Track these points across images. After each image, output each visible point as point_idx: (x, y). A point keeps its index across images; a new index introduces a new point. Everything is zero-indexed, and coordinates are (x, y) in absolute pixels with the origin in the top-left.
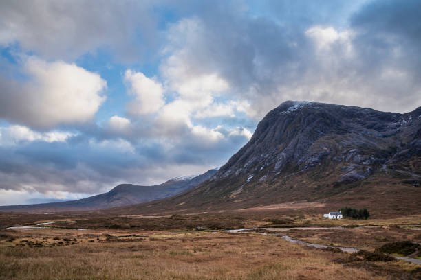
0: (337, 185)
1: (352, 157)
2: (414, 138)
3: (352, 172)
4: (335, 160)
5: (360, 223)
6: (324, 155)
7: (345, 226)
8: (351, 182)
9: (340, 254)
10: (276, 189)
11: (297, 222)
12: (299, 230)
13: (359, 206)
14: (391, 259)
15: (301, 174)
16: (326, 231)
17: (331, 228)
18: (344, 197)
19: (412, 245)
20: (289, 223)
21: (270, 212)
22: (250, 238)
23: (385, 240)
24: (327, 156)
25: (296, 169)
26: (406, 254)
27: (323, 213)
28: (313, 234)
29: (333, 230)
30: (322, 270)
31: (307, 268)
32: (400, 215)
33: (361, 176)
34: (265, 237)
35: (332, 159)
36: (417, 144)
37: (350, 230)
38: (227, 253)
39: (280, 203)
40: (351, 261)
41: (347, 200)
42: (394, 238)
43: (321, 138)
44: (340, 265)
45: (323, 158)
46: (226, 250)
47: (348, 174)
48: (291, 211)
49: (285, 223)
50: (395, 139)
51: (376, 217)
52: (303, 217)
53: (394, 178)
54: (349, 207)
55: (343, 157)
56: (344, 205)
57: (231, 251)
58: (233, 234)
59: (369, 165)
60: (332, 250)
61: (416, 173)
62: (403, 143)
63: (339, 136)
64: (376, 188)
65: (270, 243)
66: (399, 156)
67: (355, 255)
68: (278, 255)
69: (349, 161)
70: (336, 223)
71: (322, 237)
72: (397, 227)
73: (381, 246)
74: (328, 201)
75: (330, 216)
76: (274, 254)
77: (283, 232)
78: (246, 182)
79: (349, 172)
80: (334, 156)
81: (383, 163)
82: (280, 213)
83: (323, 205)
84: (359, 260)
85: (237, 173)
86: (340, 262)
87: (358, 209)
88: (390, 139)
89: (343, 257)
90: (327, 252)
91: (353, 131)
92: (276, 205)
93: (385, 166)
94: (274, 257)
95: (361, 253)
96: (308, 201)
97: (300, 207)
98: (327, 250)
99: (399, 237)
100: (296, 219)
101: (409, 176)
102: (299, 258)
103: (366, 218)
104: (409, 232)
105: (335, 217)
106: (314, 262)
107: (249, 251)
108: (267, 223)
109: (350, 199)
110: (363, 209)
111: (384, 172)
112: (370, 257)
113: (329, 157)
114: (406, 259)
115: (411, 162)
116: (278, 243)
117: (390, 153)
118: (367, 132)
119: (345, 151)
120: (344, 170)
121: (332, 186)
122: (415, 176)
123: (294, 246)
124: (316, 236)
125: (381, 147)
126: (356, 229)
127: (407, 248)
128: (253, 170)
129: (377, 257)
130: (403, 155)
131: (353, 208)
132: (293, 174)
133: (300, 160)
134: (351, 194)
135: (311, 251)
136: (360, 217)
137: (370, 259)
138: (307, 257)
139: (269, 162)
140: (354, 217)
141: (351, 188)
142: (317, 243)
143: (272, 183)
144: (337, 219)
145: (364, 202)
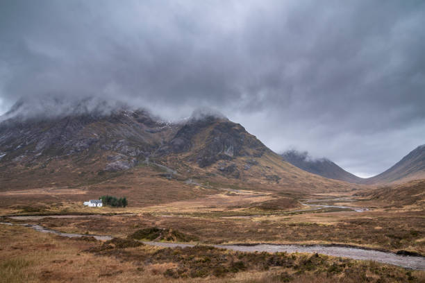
0: (101, 173)
1: (120, 148)
2: (174, 138)
3: (118, 162)
4: (102, 148)
5: (119, 211)
6: (93, 142)
7: (104, 214)
8: (116, 172)
9: (93, 243)
10: (33, 172)
11: (54, 210)
12: (54, 219)
13: (119, 194)
14: (140, 244)
15: (66, 158)
16: (84, 219)
17: (89, 216)
18: (107, 185)
19: (158, 230)
20: (44, 211)
21: (21, 198)
23: (137, 226)
24: (96, 142)
25: (60, 152)
26: (152, 239)
27: (83, 201)
28: (69, 223)
29: (91, 218)
30: (72, 262)
31: (54, 262)
32: (153, 204)
33: (126, 166)
34: (10, 228)
35: (100, 146)
36: (175, 144)
37: (108, 218)
40: (105, 250)
41: (109, 188)
42: (145, 225)
43: (93, 124)
44: (92, 254)
45: (91, 143)
47: (114, 163)
48: (48, 198)
49: (39, 211)
50: (160, 136)
51: (133, 205)
52: (61, 205)
53: (153, 170)
54: (110, 195)
55: (112, 146)
56: (106, 194)
59: (135, 157)
60: (86, 239)
61: (170, 168)
62: (166, 140)
63: (111, 124)
64: (138, 179)
65: (16, 234)
66: (160, 151)
67: (108, 242)
68: (22, 249)
69: (117, 151)
70: (95, 211)
71: (78, 226)
72: (149, 215)
73: (133, 232)
74: (90, 189)
75: (90, 204)
76: (16, 248)
77: (35, 222)
79: (115, 161)
80: (103, 143)
81: (147, 156)
82: (35, 199)
83: (84, 193)
84: (112, 248)
86: (92, 252)
87: (119, 198)
88: (156, 136)
89: (96, 246)
90: (80, 242)
91: (125, 121)
92: (31, 191)
93: (147, 159)
94: (15, 251)
95: (114, 241)
96: (70, 188)
97: (59, 194)
98: (80, 239)
99: (150, 223)
100: (52, 206)
101: (165, 171)
102: (47, 250)
103: (124, 207)
104: (158, 219)
105: (95, 205)
106: (65, 253)
108: (16, 211)
109: (112, 188)
110: (123, 198)
111: (145, 164)
112: (121, 244)
113: (98, 144)
114: (152, 243)
115: (169, 158)
116: (24, 235)
117: (154, 147)
118: (137, 125)
119: (114, 140)
120: (110, 159)
121: (97, 173)
122: (169, 171)
123: (45, 237)
124: (72, 224)
125: (147, 141)
126: (114, 217)
127: (153, 233)
128: (7, 147)
129: (128, 243)
130: (163, 151)
131: (113, 197)
132: (57, 157)
133: (67, 143)
134: (113, 183)
135: (64, 241)
136: (119, 206)
137: (121, 246)
138: (58, 248)
139: (29, 140)
140: (114, 206)
141: (115, 177)
142: (71, 232)
143: (29, 165)
144: (96, 207)
145: (125, 192)
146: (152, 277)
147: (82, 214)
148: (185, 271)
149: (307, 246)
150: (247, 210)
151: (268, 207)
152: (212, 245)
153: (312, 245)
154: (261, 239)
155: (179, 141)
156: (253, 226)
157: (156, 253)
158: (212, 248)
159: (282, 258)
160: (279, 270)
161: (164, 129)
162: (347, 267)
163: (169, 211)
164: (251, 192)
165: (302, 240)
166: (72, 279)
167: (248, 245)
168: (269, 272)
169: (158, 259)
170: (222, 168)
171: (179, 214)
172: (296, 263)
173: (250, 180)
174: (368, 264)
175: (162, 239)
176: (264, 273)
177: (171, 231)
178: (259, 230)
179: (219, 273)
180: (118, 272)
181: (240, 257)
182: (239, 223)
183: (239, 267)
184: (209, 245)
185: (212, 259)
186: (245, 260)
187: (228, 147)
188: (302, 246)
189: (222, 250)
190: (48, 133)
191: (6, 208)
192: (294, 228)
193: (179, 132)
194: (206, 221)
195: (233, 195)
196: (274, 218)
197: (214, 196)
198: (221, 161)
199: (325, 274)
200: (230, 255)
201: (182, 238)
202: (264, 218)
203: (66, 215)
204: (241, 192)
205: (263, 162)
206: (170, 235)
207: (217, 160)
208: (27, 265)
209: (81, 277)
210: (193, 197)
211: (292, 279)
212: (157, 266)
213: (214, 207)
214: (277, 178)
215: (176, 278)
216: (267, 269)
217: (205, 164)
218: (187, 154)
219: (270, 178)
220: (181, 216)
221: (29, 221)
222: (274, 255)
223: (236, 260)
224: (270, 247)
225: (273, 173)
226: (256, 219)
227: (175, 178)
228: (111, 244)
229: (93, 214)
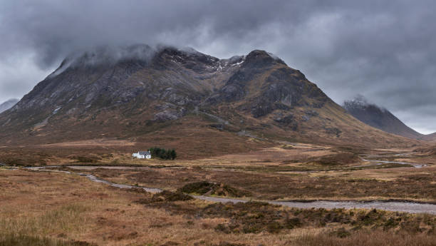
0: (149, 123)
1: (168, 96)
2: (226, 85)
3: (165, 111)
4: (150, 97)
5: (167, 163)
6: (139, 91)
7: (152, 167)
8: (163, 123)
9: (143, 194)
10: (84, 124)
11: (105, 161)
12: (105, 169)
13: (167, 146)
14: (190, 198)
15: (113, 108)
16: (133, 170)
17: (138, 168)
18: (155, 137)
19: (208, 184)
20: (96, 162)
22: (52, 176)
23: (186, 180)
24: (143, 91)
25: (108, 103)
26: (203, 193)
27: (132, 152)
28: (120, 174)
29: (140, 170)
30: (123, 211)
31: (108, 210)
32: (203, 157)
33: (174, 116)
34: (67, 176)
35: (147, 95)
36: (227, 91)
37: (157, 170)
38: (23, 192)
39: (88, 139)
40: (154, 202)
41: (157, 139)
42: (195, 178)
43: (139, 72)
44: (142, 205)
45: (137, 93)
47: (162, 113)
48: (99, 148)
49: (91, 161)
50: (210, 82)
51: (183, 158)
52: (112, 156)
53: (203, 120)
54: (158, 146)
55: (159, 95)
56: (154, 146)
57: (28, 190)
58: (33, 171)
59: (183, 106)
60: (136, 190)
61: (222, 118)
62: (216, 87)
63: (157, 71)
64: (187, 129)
65: (74, 182)
66: (210, 100)
67: (157, 195)
68: (79, 196)
69: (164, 100)
70: (144, 163)
71: (128, 177)
72: (198, 168)
73: (183, 186)
74: (139, 140)
75: (138, 156)
76: (75, 195)
77: (90, 172)
78: (51, 113)
79: (163, 111)
80: (150, 92)
81: (196, 105)
82: (88, 150)
83: (133, 144)
84: (161, 200)
85: (42, 103)
86: (142, 203)
87: (167, 150)
88: (206, 82)
89: (146, 198)
90: (130, 192)
91: (172, 68)
92: (83, 141)
93: (197, 108)
94: (74, 197)
95: (162, 194)
96: (118, 139)
97: (109, 145)
98: (131, 190)
99: (200, 178)
100: (103, 157)
101: (215, 121)
102: (101, 199)
103: (173, 159)
104: (208, 173)
105: (144, 157)
106: (117, 203)
107: (48, 191)
108: (73, 161)
109: (161, 139)
110: (172, 150)
111: (195, 114)
112: (171, 197)
113: (145, 93)
114: (202, 197)
115: (220, 107)
116: (81, 183)
117: (203, 96)
118: (185, 71)
119: (161, 89)
120: (158, 109)
121: (145, 124)
122: (221, 121)
123: (98, 186)
124: (122, 175)
125: (196, 88)
126: (163, 169)
127: (204, 188)
128: (61, 101)
129: (178, 197)
130: (214, 99)
131: (162, 148)
132: (105, 108)
133: (114, 93)
134: (161, 134)
135: (116, 191)
136: (168, 158)
137: (170, 199)
138: (110, 197)
139: (79, 92)
140: (162, 158)
141: (162, 127)
142: (122, 183)
143: (81, 117)
144: (145, 159)
145: (174, 143)
146: (203, 231)
147: (131, 166)
148: (238, 226)
149: (366, 202)
150: (304, 165)
151: (326, 163)
152: (266, 201)
153: (371, 201)
154: (318, 196)
155: (231, 89)
156: (310, 182)
157: (206, 208)
158: (266, 204)
159: (340, 214)
160: (336, 227)
161: (215, 76)
162: (403, 221)
163: (220, 164)
164: (310, 146)
165: (361, 196)
166: (124, 227)
167: (305, 201)
168: (326, 229)
169: (209, 213)
170: (279, 119)
171: (230, 168)
172: (354, 218)
173: (309, 133)
174: (422, 216)
175: (213, 193)
176: (321, 229)
177: (222, 185)
178: (317, 186)
179: (274, 229)
180: (167, 224)
181: (296, 214)
182: (296, 178)
183: (295, 223)
184: (263, 201)
185: (266, 215)
186: (301, 216)
187: (286, 95)
188: (361, 202)
189: (277, 206)
190: (95, 85)
191: (64, 157)
192: (353, 184)
193: (231, 78)
194: (259, 176)
195: (290, 148)
196: (332, 174)
197: (269, 149)
198: (277, 111)
199: (381, 228)
200: (285, 212)
201: (234, 193)
202: (322, 174)
203: (117, 166)
204: (299, 145)
205: (323, 113)
206: (222, 190)
207: (273, 110)
208: (85, 210)
209: (133, 226)
210: (246, 150)
211: (349, 235)
212: (208, 220)
213: (269, 161)
214: (337, 132)
215: (227, 233)
216: (323, 225)
217: (260, 114)
218: (240, 103)
219: (330, 131)
220: (233, 170)
221: (84, 171)
222: (331, 211)
223: (292, 217)
224: (327, 203)
225: (333, 125)
226: (314, 175)
227: (226, 129)
228: (160, 197)
229: (141, 166)
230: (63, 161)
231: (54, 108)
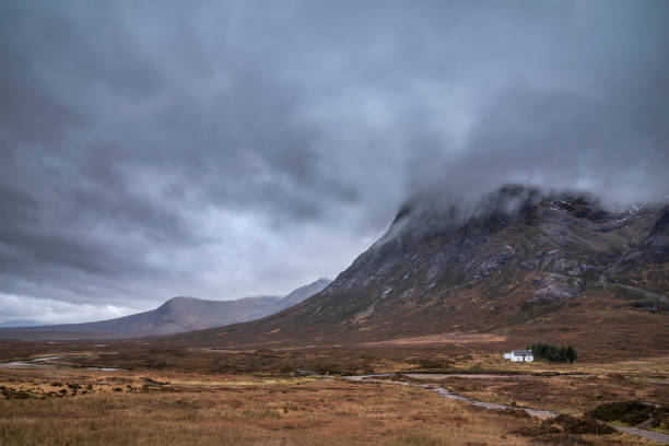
0: (526, 307)
1: (552, 263)
2: (650, 235)
3: (551, 287)
4: (522, 268)
5: (562, 369)
6: (506, 259)
7: (537, 374)
8: (548, 305)
9: (525, 420)
10: (427, 311)
11: (461, 366)
12: (462, 379)
13: (560, 341)
14: (610, 431)
15: (470, 287)
16: (505, 381)
17: (514, 377)
18: (538, 327)
19: (642, 407)
20: (447, 367)
21: (416, 348)
22: (382, 390)
23: (599, 397)
24: (512, 258)
25: (460, 280)
26: (634, 423)
27: (503, 351)
28: (485, 386)
29: (517, 380)
31: (469, 444)
32: (626, 357)
33: (565, 294)
34: (406, 389)
35: (519, 265)
36: (653, 244)
37: (545, 380)
38: (339, 414)
39: (434, 333)
40: (546, 434)
41: (541, 331)
42: (615, 395)
43: (503, 231)
44: (525, 439)
45: (504, 261)
46: (340, 410)
47: (545, 290)
48: (451, 347)
49: (440, 366)
50: (621, 235)
51: (586, 360)
52: (471, 358)
53: (617, 297)
54: (544, 342)
55: (537, 263)
56: (536, 340)
57: (347, 411)
58: (354, 382)
59: (577, 276)
60: (513, 413)
61: (652, 291)
62: (634, 241)
63: (531, 228)
64: (589, 313)
65: (415, 398)
66: (625, 263)
67: (550, 421)
69: (546, 269)
70: (523, 368)
71: (499, 391)
72: (620, 378)
73: (594, 408)
74: (511, 333)
75: (513, 357)
76: (417, 419)
77: (437, 382)
78: (379, 298)
79: (545, 286)
80: (522, 260)
81: (601, 273)
82: (432, 349)
83: (502, 339)
84: (557, 431)
85: (365, 284)
86: (524, 435)
87: (560, 347)
88: (612, 236)
89: (530, 426)
90: (504, 416)
91: (553, 220)
92: (427, 337)
93: (602, 279)
94: (416, 422)
95: (560, 419)
96: (479, 332)
97: (465, 341)
98: (504, 412)
99: (624, 394)
100: (458, 359)
101: (642, 296)
102: (458, 426)
103: (571, 362)
104: (640, 386)
105: (521, 359)
106: (483, 433)
107: (377, 412)
108: (412, 366)
109: (546, 331)
110: (566, 347)
111: (600, 287)
112: (575, 427)
113: (515, 261)
114: (634, 430)
115: (645, 273)
116: (425, 400)
117: (612, 257)
118: (576, 223)
119: (539, 253)
120: (537, 284)
121: (519, 308)
122: (650, 296)
123: (452, 405)
124: (489, 388)
125: (596, 246)
126: (555, 379)
127: (635, 412)
128: (392, 279)
129: (586, 427)
130: (632, 261)
131: (550, 345)
132: (457, 287)
133: (468, 265)
134: (547, 323)
135: (480, 414)
136: (562, 360)
137: (573, 430)
138: (472, 423)
139: (417, 267)
140: (553, 360)
141: (548, 311)
142: (489, 400)
143: (422, 301)
144: (524, 362)
145: (568, 336)
147: (502, 373)
155: (662, 240)
161: (626, 223)
163: (662, 372)
175: (656, 425)
190: (440, 254)
191: (399, 361)
193: (658, 223)
203: (480, 373)
208: (433, 444)
221: (430, 381)
227: (663, 308)
228: (555, 425)
229: (520, 373)
230: (399, 367)
231: (383, 290)
